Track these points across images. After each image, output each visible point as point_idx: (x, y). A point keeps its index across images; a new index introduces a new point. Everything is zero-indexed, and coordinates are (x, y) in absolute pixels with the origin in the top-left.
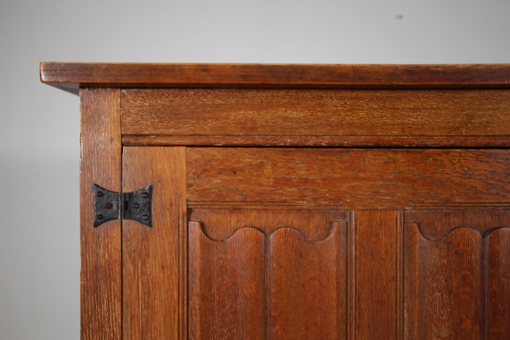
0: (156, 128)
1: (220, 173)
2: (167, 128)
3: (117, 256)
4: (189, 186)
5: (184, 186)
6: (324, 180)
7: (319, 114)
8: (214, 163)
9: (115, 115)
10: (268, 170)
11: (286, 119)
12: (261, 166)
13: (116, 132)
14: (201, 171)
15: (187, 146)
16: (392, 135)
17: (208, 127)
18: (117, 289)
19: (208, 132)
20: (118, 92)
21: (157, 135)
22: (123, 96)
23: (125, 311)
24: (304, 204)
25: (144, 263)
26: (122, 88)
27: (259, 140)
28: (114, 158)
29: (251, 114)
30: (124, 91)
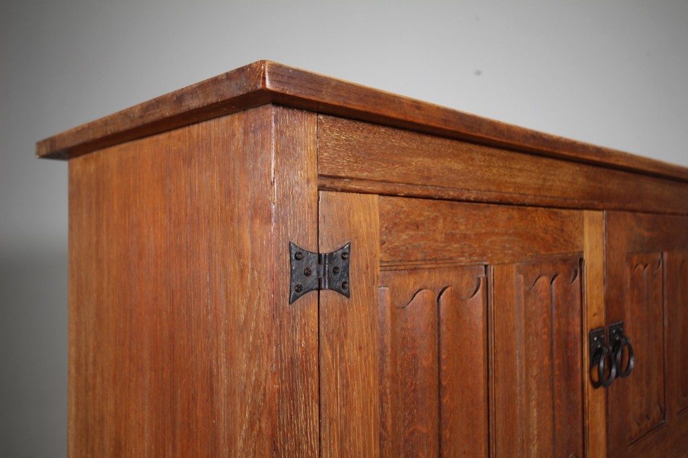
0: (353, 170)
1: (406, 228)
2: (362, 170)
3: (314, 342)
4: (383, 243)
5: (378, 244)
6: (475, 235)
7: (471, 168)
8: (402, 216)
9: (312, 148)
10: (440, 224)
11: (450, 170)
12: (435, 219)
13: (313, 172)
14: (392, 224)
15: (381, 194)
16: (509, 193)
17: (395, 173)
18: (315, 387)
19: (395, 179)
20: (315, 117)
21: (351, 179)
22: (319, 123)
23: (323, 416)
24: (463, 260)
25: (342, 347)
26: (319, 113)
27: (432, 191)
28: (310, 207)
29: (428, 161)
30: (321, 117)
